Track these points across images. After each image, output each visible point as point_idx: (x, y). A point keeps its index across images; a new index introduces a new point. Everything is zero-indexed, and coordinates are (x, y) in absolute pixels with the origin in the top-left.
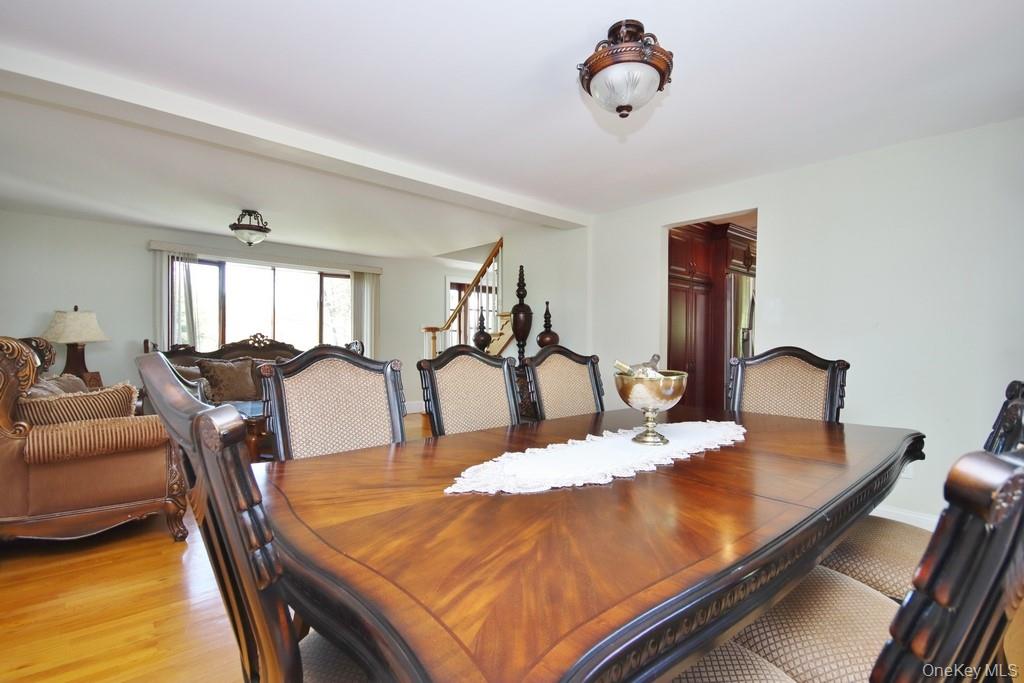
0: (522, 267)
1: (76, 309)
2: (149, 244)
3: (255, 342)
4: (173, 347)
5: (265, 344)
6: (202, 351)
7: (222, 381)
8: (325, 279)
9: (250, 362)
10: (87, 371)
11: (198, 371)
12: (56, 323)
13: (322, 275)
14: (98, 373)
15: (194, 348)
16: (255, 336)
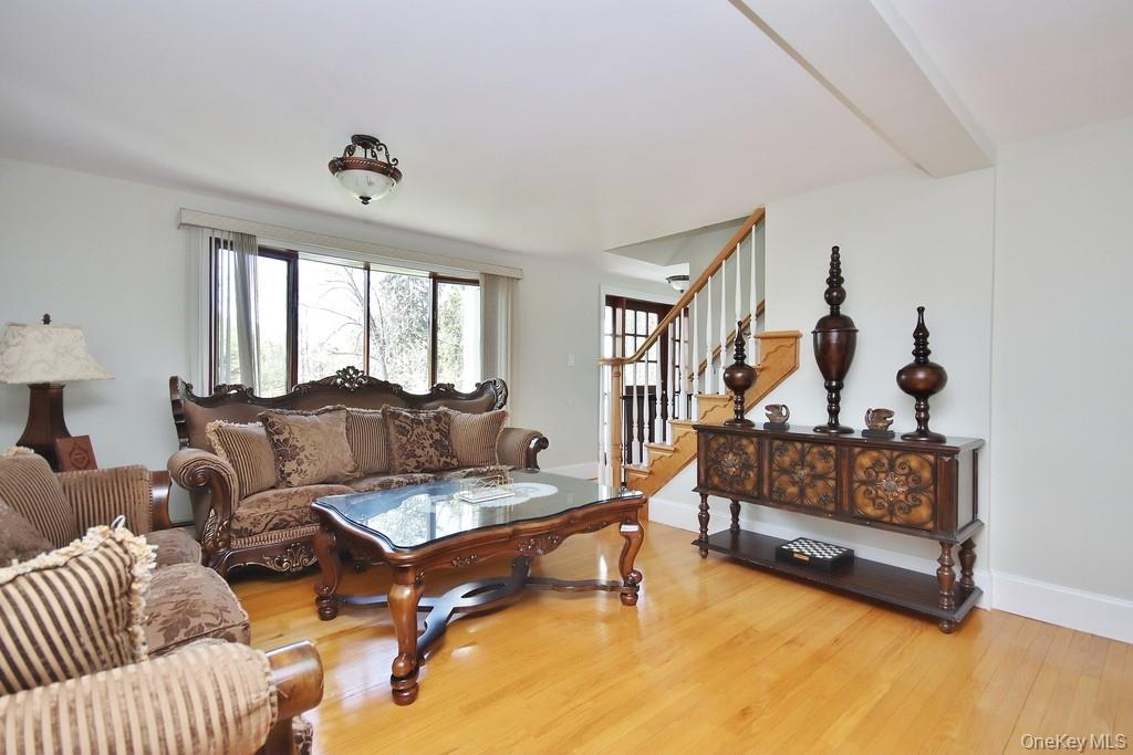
0: (835, 250)
1: (47, 320)
2: (179, 215)
3: (345, 380)
4: (218, 388)
5: (360, 383)
6: (265, 395)
7: (303, 448)
8: (441, 286)
9: (343, 414)
10: (66, 434)
11: (262, 431)
12: (7, 345)
13: (436, 279)
14: (86, 439)
15: (251, 390)
16: (345, 371)
